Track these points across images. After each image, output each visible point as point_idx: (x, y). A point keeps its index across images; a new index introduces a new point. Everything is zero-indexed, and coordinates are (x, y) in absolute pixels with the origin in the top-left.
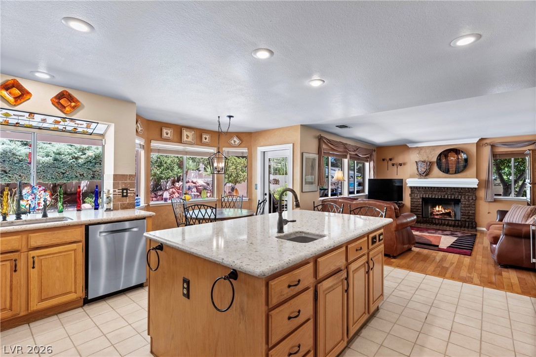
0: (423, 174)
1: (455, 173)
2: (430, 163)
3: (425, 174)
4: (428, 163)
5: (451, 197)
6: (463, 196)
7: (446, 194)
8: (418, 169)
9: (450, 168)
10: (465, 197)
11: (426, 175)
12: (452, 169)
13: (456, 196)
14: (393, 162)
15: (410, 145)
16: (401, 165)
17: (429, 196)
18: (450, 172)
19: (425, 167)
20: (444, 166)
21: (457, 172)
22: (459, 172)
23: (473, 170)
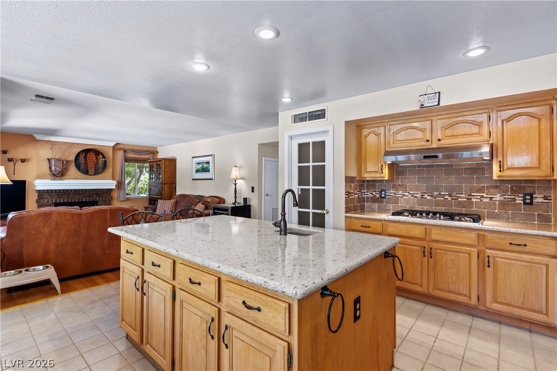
0: (58, 174)
1: (95, 175)
2: (67, 161)
3: (60, 175)
4: (65, 162)
5: (89, 199)
6: (101, 198)
7: (84, 196)
8: (50, 168)
9: (89, 168)
10: (102, 198)
11: (62, 176)
12: (92, 171)
13: (94, 198)
14: (8, 156)
15: (38, 137)
16: (23, 161)
17: (64, 200)
18: (90, 173)
19: (61, 167)
20: (82, 166)
21: (97, 173)
22: (98, 174)
23: (109, 172)
